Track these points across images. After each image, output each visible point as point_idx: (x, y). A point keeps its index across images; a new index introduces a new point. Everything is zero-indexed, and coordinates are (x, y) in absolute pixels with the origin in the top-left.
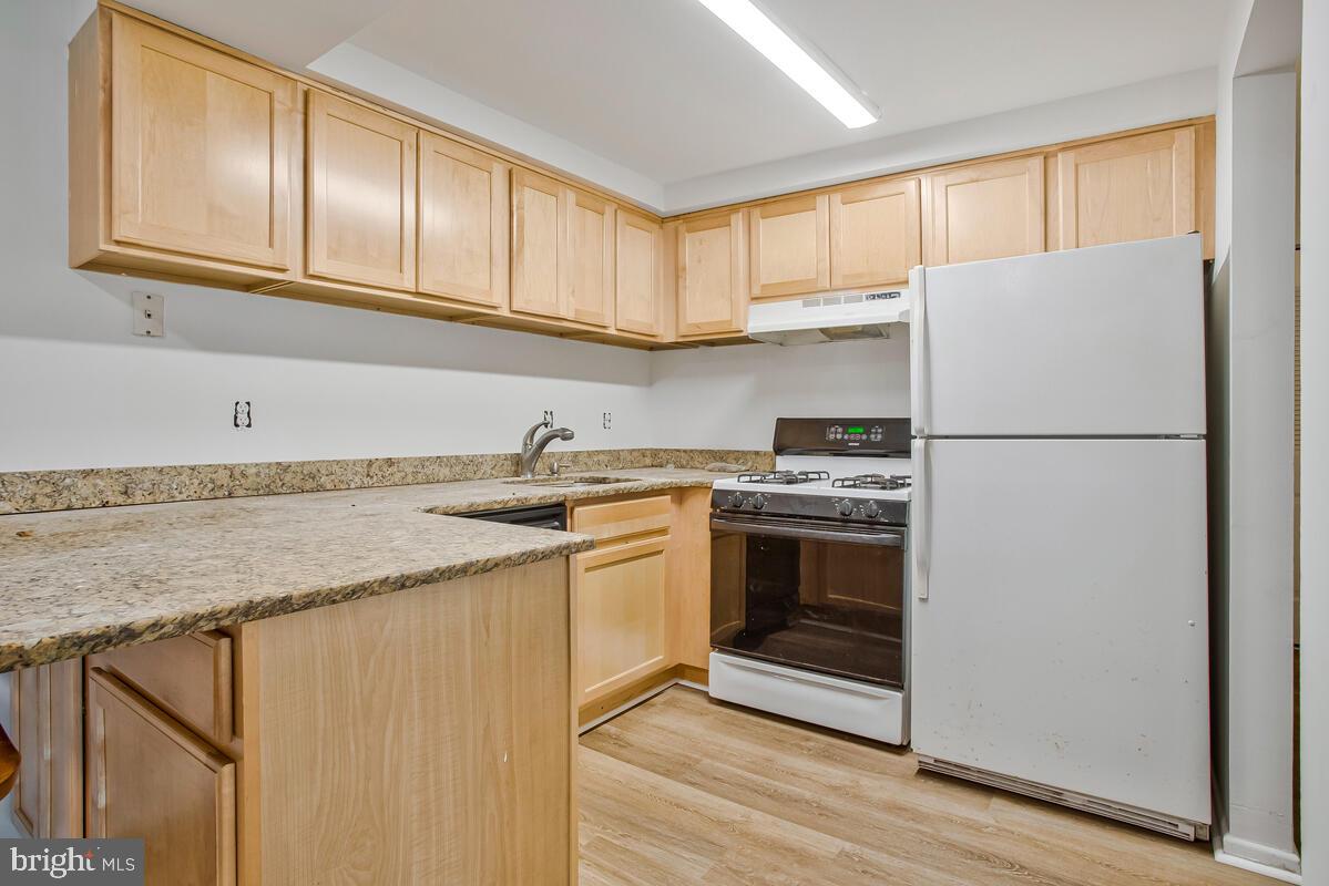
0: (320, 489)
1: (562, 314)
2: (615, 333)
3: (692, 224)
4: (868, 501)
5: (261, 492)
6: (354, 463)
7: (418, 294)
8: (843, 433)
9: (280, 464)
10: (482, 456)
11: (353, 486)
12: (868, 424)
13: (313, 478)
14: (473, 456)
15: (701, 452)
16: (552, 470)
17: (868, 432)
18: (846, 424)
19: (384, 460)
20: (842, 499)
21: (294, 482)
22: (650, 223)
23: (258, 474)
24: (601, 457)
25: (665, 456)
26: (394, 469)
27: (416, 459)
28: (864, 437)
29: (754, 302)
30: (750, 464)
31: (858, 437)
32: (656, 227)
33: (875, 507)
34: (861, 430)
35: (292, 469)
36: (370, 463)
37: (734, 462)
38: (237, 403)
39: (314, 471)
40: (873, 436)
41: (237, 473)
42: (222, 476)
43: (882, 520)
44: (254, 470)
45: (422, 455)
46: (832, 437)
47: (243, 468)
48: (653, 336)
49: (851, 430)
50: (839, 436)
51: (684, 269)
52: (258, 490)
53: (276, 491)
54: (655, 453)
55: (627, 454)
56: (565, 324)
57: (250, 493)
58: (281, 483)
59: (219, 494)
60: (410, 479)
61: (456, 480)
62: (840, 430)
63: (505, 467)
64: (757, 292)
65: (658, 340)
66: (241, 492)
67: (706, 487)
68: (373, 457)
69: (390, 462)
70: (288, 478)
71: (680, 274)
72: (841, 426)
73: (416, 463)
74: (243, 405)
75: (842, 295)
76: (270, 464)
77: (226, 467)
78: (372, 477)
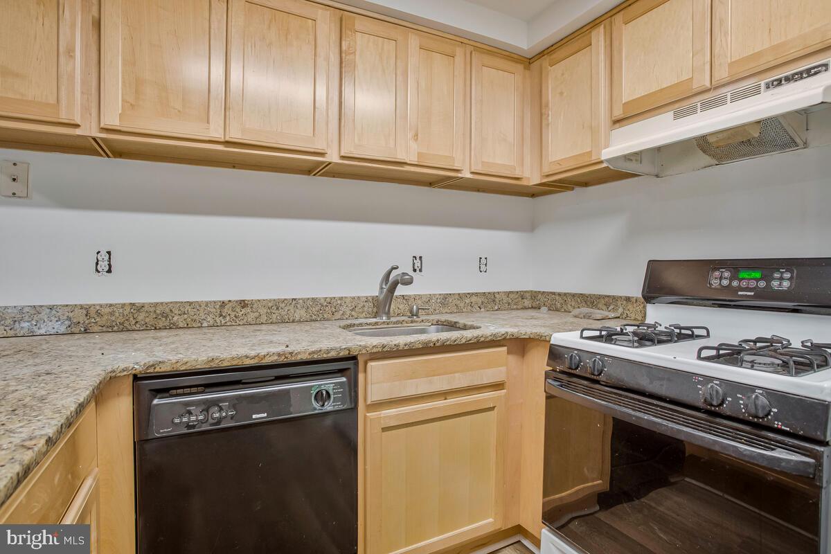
0: (173, 326)
1: (401, 157)
2: (469, 176)
3: (554, 56)
4: (752, 388)
5: (115, 328)
6: (207, 304)
7: (227, 143)
8: (731, 280)
9: (133, 304)
10: (341, 299)
11: (205, 324)
12: (768, 266)
13: (166, 317)
14: (331, 299)
15: (574, 295)
16: (411, 311)
17: (767, 278)
18: (735, 266)
19: (237, 302)
20: (710, 379)
21: (147, 320)
22: (513, 64)
23: (112, 314)
24: (474, 299)
25: (543, 299)
26: (249, 310)
27: (270, 301)
28: (762, 284)
29: (617, 125)
30: (620, 310)
31: (753, 284)
32: (520, 67)
33: (763, 400)
34: (757, 275)
35: (146, 309)
36: (223, 304)
37: (604, 307)
38: (98, 253)
39: (167, 310)
40: (775, 284)
41: (92, 311)
42: (79, 316)
43: (778, 425)
44: (108, 310)
45: (276, 297)
46: (715, 283)
47: (98, 308)
48: (518, 179)
49: (743, 275)
50: (725, 283)
51: (547, 105)
52: (112, 327)
53: (129, 327)
54: (534, 295)
55: (504, 297)
56: (407, 168)
57: (104, 329)
58: (134, 322)
59: (76, 330)
60: (264, 319)
61: (311, 321)
62: (727, 274)
63: (366, 309)
64: (618, 113)
65: (524, 183)
66: (96, 328)
67: (546, 341)
68: (226, 299)
69: (243, 304)
70: (141, 317)
71: (543, 111)
72: (728, 269)
73: (270, 305)
74: (104, 253)
75: (727, 91)
76: (124, 304)
77: (82, 307)
78: (225, 317)
